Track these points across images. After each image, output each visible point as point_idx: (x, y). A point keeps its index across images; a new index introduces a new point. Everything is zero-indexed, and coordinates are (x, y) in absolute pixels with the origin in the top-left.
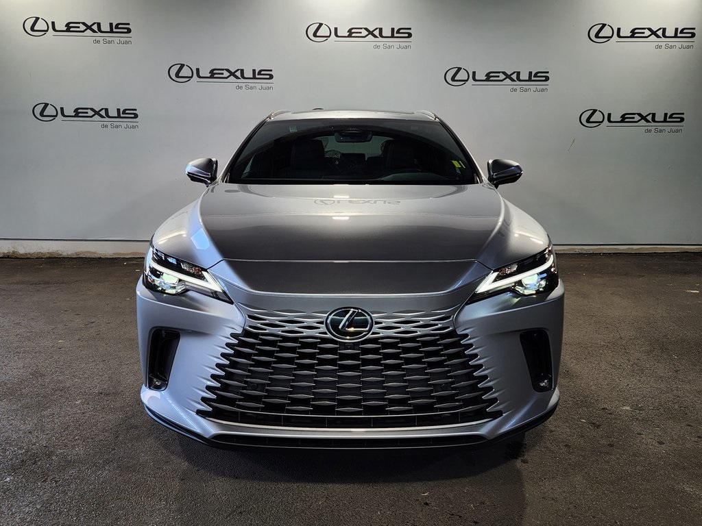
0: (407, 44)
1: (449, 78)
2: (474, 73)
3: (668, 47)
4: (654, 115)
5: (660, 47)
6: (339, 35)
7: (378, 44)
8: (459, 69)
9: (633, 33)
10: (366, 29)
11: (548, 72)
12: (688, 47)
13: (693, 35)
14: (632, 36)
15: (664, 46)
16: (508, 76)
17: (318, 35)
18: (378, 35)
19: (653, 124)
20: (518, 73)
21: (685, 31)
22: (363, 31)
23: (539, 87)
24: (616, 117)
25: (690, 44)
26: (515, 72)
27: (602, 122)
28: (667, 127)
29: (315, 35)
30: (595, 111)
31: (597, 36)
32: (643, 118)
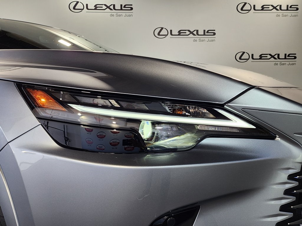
0: (130, 14)
1: (156, 34)
2: (171, 31)
3: (283, 16)
4: (279, 55)
5: (279, 16)
6: (89, 8)
7: (113, 14)
8: (162, 28)
9: (263, 8)
10: (105, 5)
11: (215, 30)
12: (295, 16)
13: (297, 9)
14: (262, 10)
15: (281, 15)
16: (191, 33)
17: (76, 8)
18: (113, 9)
19: (278, 60)
20: (197, 31)
21: (292, 7)
22: (103, 6)
23: (210, 39)
24: (256, 56)
25: (296, 14)
26: (195, 30)
27: (248, 59)
28: (287, 62)
29: (74, 8)
30: (244, 53)
31: (242, 9)
32: (273, 57)
